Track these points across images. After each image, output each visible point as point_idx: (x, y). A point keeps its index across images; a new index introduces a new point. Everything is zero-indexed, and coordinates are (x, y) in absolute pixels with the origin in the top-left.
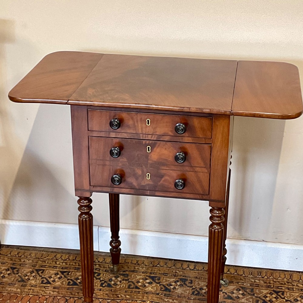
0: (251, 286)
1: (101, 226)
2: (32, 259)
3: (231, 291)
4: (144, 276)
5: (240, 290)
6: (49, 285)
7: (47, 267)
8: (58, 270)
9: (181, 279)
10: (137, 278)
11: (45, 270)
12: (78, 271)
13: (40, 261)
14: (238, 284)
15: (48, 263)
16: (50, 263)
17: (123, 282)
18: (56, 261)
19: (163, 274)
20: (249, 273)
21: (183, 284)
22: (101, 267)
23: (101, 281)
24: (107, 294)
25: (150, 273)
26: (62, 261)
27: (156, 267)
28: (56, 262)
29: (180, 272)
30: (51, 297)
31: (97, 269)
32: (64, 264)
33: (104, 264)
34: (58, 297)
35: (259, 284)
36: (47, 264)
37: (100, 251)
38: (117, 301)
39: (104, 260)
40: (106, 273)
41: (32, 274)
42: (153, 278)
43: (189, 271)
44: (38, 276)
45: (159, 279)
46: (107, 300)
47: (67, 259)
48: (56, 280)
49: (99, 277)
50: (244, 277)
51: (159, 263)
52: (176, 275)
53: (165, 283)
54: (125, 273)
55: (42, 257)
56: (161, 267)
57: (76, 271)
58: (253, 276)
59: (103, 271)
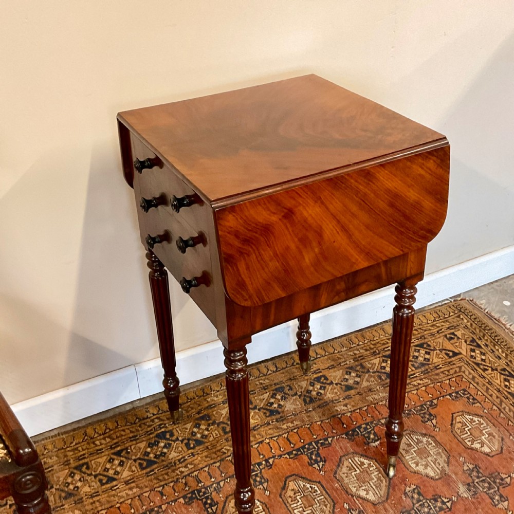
0: (355, 361)
2: (54, 454)
3: (342, 378)
5: (350, 372)
6: (115, 483)
7: (88, 457)
8: (107, 453)
9: (276, 390)
11: (90, 463)
12: (138, 441)
13: (69, 451)
14: (341, 365)
15: (83, 450)
16: (87, 449)
17: (210, 428)
18: (92, 440)
20: (339, 346)
21: (283, 395)
22: (163, 420)
23: (182, 442)
24: (206, 457)
26: (102, 437)
28: (94, 443)
29: (265, 381)
30: (134, 499)
31: (161, 426)
32: (108, 440)
33: (163, 414)
34: (144, 494)
35: (360, 355)
36: (84, 452)
38: (228, 458)
39: (159, 409)
40: (177, 425)
41: (75, 478)
44: (86, 477)
45: (251, 403)
46: (215, 465)
47: (106, 429)
48: (119, 469)
49: (175, 437)
50: (339, 353)
52: (264, 387)
53: (262, 405)
54: (201, 415)
55: (65, 443)
57: (134, 442)
58: (347, 349)
59: (171, 425)
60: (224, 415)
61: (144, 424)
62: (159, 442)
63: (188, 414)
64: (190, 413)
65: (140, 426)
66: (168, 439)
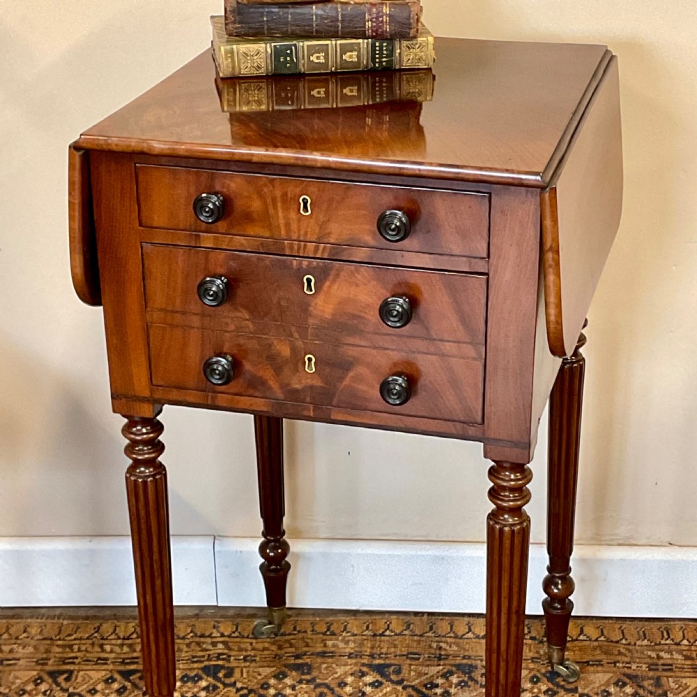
0: (650, 670)
1: (219, 536)
2: (33, 642)
3: (603, 688)
4: (356, 664)
5: (625, 684)
7: (79, 663)
8: (111, 667)
9: (458, 666)
10: (336, 673)
11: (76, 673)
13: (58, 646)
14: (615, 666)
15: (79, 650)
16: (86, 651)
17: (300, 686)
18: (101, 642)
19: (407, 656)
20: (636, 633)
21: (466, 679)
22: (230, 649)
23: (238, 690)
25: (369, 656)
26: (119, 642)
27: (382, 638)
28: (101, 646)
29: (450, 647)
31: (221, 657)
32: (126, 649)
33: (238, 640)
36: (78, 654)
37: (219, 605)
39: (237, 630)
40: (248, 664)
41: (39, 687)
42: (380, 669)
43: (474, 640)
44: (56, 691)
45: (398, 672)
47: (133, 633)
48: (112, 696)
49: (232, 680)
50: (628, 647)
51: (388, 626)
52: (441, 655)
53: (417, 681)
54: (300, 661)
55: (60, 633)
56: (396, 637)
58: (649, 643)
59: (239, 660)
60: (336, 676)
61: (198, 644)
62: (201, 678)
63: (279, 652)
64: (283, 652)
65: (188, 645)
66: (219, 680)
